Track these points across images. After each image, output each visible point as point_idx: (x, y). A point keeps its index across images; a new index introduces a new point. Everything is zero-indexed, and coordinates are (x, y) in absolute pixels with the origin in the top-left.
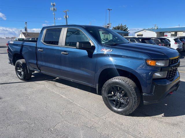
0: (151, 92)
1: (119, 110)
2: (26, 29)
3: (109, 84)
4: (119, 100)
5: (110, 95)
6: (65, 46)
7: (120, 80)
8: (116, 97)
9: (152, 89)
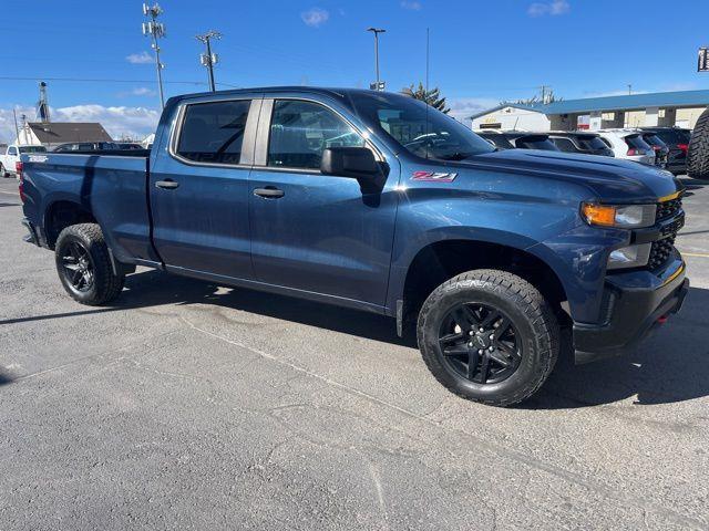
0: (602, 317)
1: (488, 389)
2: (42, 109)
3: (448, 299)
4: (484, 353)
5: (448, 337)
6: (267, 165)
7: (488, 280)
8: (471, 344)
9: (604, 307)
